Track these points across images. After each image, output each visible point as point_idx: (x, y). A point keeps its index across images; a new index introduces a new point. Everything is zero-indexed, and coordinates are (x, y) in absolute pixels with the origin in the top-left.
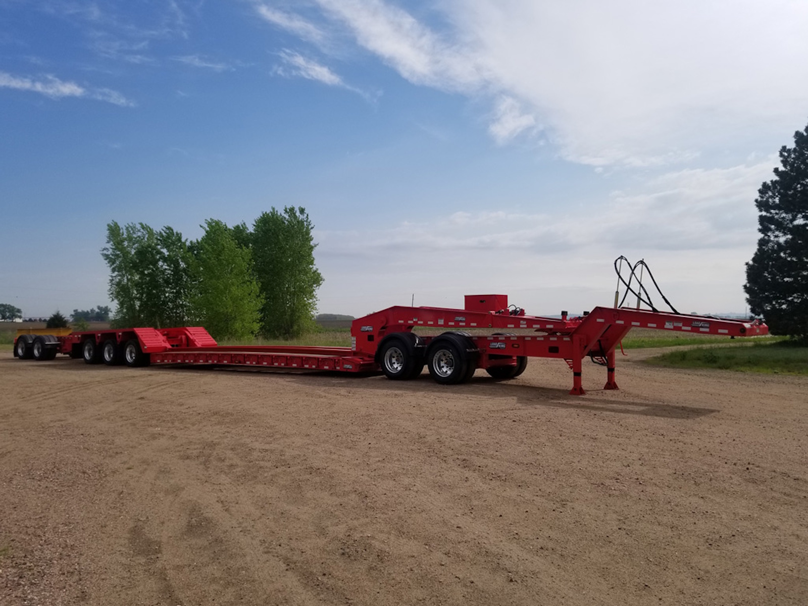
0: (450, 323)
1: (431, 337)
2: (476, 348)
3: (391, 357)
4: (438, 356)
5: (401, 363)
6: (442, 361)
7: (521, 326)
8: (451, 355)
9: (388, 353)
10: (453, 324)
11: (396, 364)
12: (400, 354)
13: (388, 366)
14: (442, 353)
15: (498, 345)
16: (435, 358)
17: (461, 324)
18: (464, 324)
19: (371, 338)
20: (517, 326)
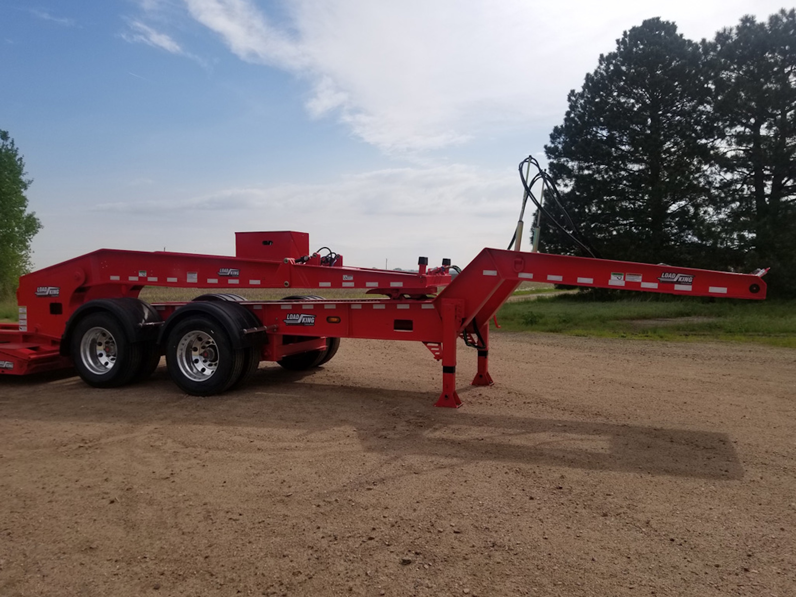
0: (210, 281)
1: (173, 307)
2: (261, 325)
3: (94, 345)
4: (186, 343)
5: (114, 356)
6: (196, 350)
7: (344, 284)
8: (211, 340)
9: (88, 338)
10: (215, 281)
11: (104, 356)
12: (111, 338)
13: (88, 362)
14: (193, 337)
15: (300, 319)
16: (180, 346)
17: (231, 281)
18: (236, 281)
19: (56, 308)
20: (337, 284)
